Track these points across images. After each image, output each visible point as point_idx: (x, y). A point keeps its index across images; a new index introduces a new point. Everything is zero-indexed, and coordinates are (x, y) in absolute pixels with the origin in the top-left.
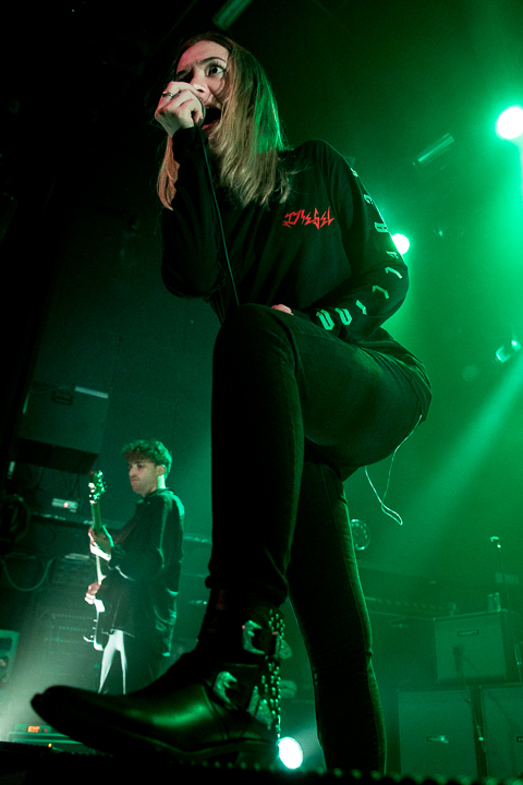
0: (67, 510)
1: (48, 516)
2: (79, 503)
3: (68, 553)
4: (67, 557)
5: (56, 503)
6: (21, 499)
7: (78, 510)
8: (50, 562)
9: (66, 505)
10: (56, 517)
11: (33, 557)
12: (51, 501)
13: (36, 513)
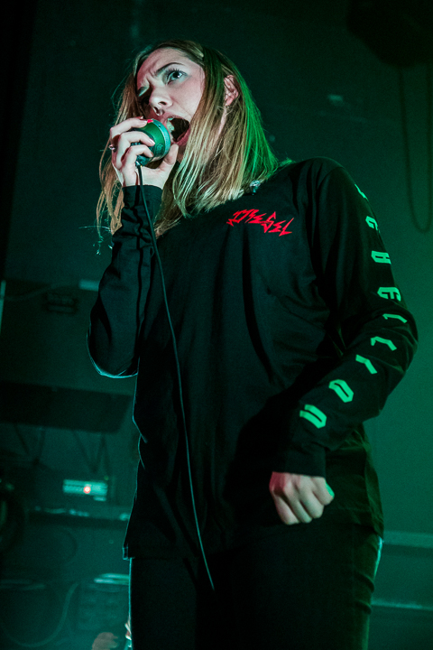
0: (90, 497)
1: (60, 511)
2: (109, 483)
3: (98, 574)
4: (99, 581)
5: (70, 487)
6: (10, 487)
7: (108, 496)
8: (71, 591)
9: (87, 489)
10: (73, 512)
11: (41, 586)
12: (62, 484)
13: (38, 509)
